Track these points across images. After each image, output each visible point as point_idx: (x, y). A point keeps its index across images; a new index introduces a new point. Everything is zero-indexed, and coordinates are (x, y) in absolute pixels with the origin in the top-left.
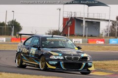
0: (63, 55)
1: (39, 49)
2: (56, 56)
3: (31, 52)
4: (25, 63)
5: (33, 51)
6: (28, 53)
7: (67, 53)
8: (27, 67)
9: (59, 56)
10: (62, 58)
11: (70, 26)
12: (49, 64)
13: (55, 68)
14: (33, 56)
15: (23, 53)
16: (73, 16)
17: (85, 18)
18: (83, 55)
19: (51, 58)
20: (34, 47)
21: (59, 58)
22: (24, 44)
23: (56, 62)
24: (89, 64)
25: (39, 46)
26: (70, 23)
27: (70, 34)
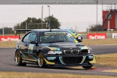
0: (62, 49)
1: (37, 45)
2: (54, 51)
4: (24, 61)
5: (31, 47)
7: (65, 47)
9: (57, 50)
10: (60, 53)
12: (47, 60)
19: (48, 53)
20: (32, 43)
21: (57, 52)
22: (23, 40)
23: (55, 58)
24: (90, 57)
25: (36, 42)
26: (110, 16)
27: (110, 28)
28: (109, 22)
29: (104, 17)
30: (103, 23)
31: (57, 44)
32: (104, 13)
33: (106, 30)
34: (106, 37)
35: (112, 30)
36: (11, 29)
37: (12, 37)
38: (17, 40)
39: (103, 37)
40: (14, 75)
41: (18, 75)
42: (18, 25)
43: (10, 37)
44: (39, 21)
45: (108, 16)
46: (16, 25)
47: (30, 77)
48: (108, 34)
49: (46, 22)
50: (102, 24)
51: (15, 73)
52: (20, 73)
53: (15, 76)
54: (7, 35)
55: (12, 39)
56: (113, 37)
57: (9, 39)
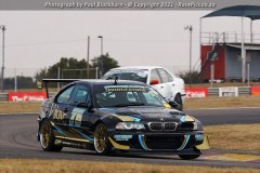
0: (144, 120)
1: (90, 110)
2: (127, 123)
3: (72, 118)
4: (59, 142)
5: (78, 114)
6: (67, 120)
7: (150, 116)
8: (64, 149)
9: (134, 122)
10: (141, 127)
11: (215, 62)
12: (114, 140)
13: (127, 148)
14: (79, 126)
15: (55, 121)
16: (221, 41)
17: (245, 45)
18: (184, 119)
19: (117, 127)
20: (80, 106)
21: (136, 126)
22: (56, 101)
23: (131, 137)
25: (89, 105)
26: (215, 55)
27: (216, 78)
28: (212, 67)
29: (203, 57)
30: (203, 68)
31: (132, 110)
32: (204, 49)
33: (207, 81)
34: (207, 95)
35: (218, 81)
36: (30, 79)
37: (32, 95)
38: (41, 99)
39: (202, 95)
40: (35, 164)
41: (42, 164)
42: (44, 72)
43: (29, 94)
44: (83, 64)
45: (211, 56)
46: (39, 72)
47: (65, 168)
48: (211, 88)
49: (95, 66)
50: (199, 71)
51: (37, 161)
52: (46, 161)
53: (37, 168)
54: (21, 90)
55: (31, 98)
56: (221, 95)
57: (25, 97)
